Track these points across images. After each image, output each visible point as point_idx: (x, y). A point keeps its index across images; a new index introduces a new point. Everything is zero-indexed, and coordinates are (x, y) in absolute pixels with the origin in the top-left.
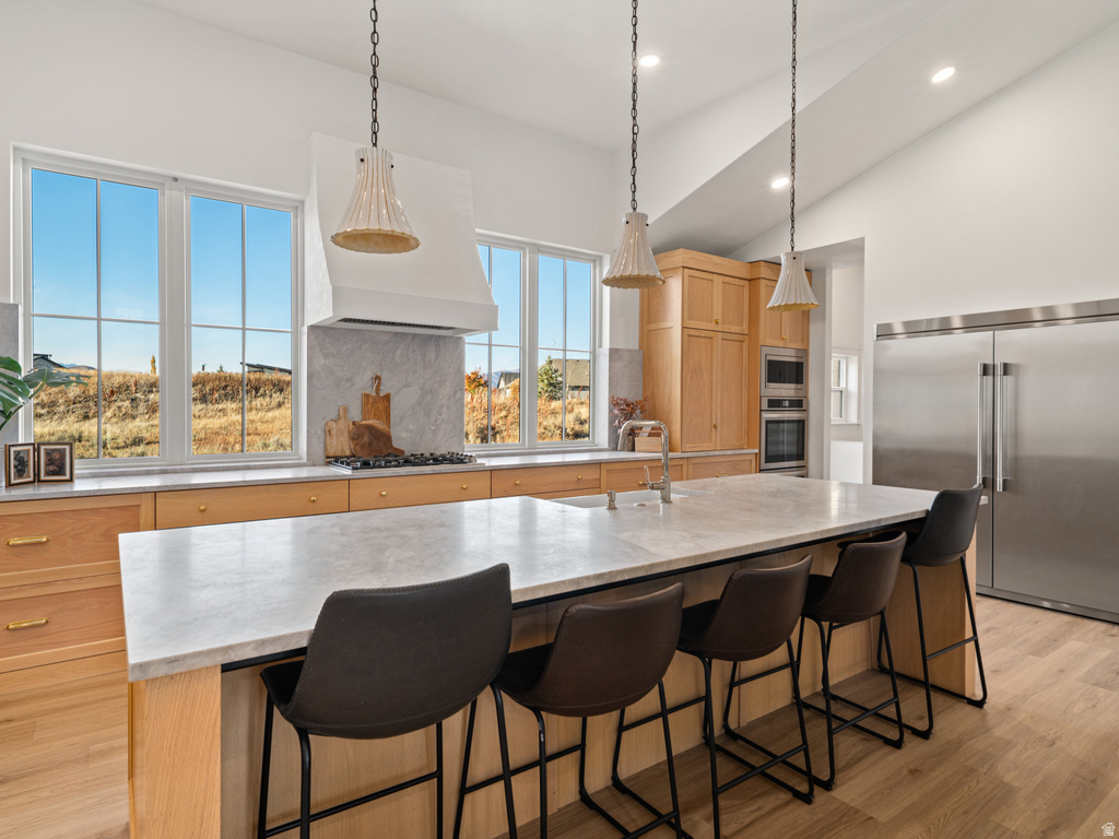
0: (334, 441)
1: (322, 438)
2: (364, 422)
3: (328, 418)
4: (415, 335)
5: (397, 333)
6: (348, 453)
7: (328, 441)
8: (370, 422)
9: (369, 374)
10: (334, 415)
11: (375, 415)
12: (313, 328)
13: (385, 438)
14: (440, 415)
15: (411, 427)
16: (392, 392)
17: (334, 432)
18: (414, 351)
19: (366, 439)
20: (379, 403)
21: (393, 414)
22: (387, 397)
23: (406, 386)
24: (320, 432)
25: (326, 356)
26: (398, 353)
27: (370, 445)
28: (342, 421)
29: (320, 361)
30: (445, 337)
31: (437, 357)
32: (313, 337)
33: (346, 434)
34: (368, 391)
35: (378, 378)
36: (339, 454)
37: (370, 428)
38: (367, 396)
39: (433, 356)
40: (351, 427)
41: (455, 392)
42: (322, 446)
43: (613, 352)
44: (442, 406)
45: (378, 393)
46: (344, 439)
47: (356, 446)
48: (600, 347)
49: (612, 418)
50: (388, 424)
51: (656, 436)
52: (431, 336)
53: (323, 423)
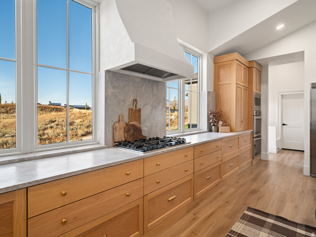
0: (118, 133)
1: (112, 132)
2: (131, 123)
3: (115, 121)
4: (149, 80)
5: (142, 79)
6: (124, 139)
7: (115, 133)
8: (134, 123)
9: (132, 98)
10: (117, 120)
11: (135, 119)
12: (107, 72)
13: (138, 130)
14: (158, 118)
15: (148, 125)
16: (141, 107)
17: (118, 129)
18: (149, 88)
19: (132, 132)
20: (136, 113)
21: (142, 118)
22: (140, 110)
23: (146, 105)
24: (111, 129)
25: (114, 88)
26: (143, 88)
27: (133, 134)
28: (121, 122)
29: (111, 90)
30: (160, 82)
31: (157, 91)
32: (107, 77)
33: (123, 130)
34: (131, 107)
35: (136, 100)
36: (120, 140)
37: (133, 126)
38: (132, 109)
39: (156, 90)
40: (125, 125)
42: (112, 136)
43: (208, 92)
44: (159, 114)
45: (136, 108)
46: (122, 132)
47: (127, 136)
48: (202, 91)
49: (209, 119)
50: (140, 123)
51: (226, 126)
52: (155, 81)
53: (112, 124)
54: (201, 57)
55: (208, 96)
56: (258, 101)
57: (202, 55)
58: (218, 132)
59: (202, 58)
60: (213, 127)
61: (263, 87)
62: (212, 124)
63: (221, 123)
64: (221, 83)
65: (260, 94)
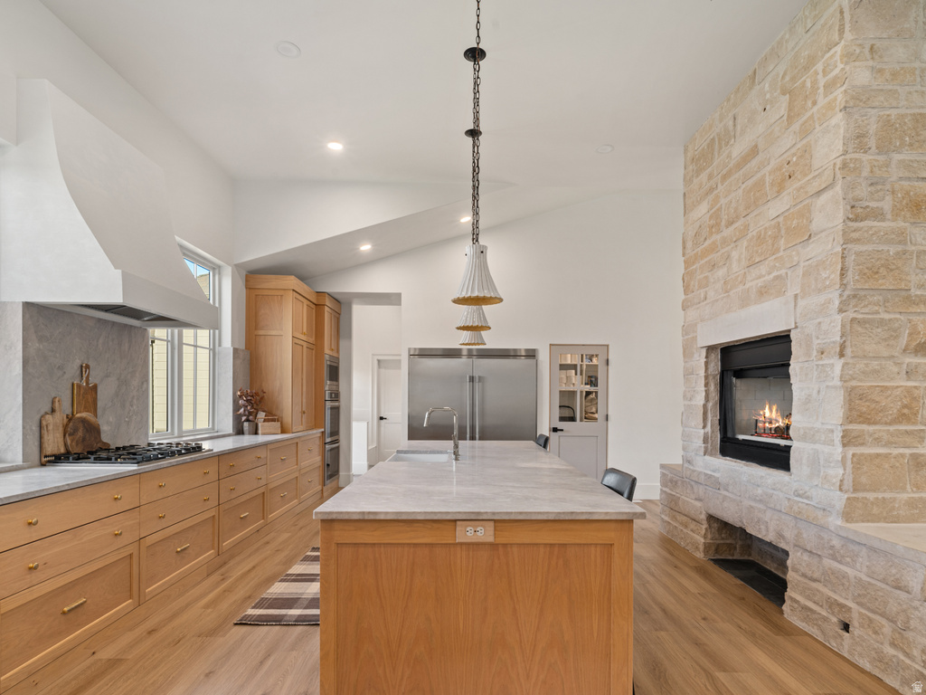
0: (51, 437)
1: (37, 434)
2: (78, 415)
3: (42, 412)
4: (114, 323)
6: (62, 450)
7: (45, 437)
8: (84, 415)
9: (78, 363)
10: (47, 408)
11: (85, 408)
12: (27, 306)
13: (93, 430)
14: (132, 406)
15: (111, 419)
16: (97, 382)
17: (50, 427)
18: (113, 340)
19: (80, 434)
20: (87, 395)
21: (99, 404)
22: (95, 387)
23: (107, 376)
24: (35, 428)
25: (40, 340)
26: (101, 341)
27: (84, 439)
28: (57, 414)
29: (35, 345)
30: (135, 327)
31: (130, 348)
32: (27, 316)
33: (61, 429)
35: (88, 367)
36: (56, 452)
37: (83, 421)
38: (78, 386)
39: (127, 346)
40: (66, 421)
41: (143, 383)
42: (37, 443)
43: (235, 351)
44: (133, 397)
45: (87, 383)
46: (59, 435)
47: (72, 441)
48: (220, 345)
49: (236, 407)
50: (96, 416)
51: (273, 420)
52: (126, 325)
53: (38, 417)
54: (217, 271)
55: (234, 359)
56: (334, 373)
57: (219, 267)
58: (256, 433)
59: (219, 274)
60: (246, 424)
61: (342, 343)
62: (244, 418)
63: (261, 415)
64: (261, 332)
65: (338, 358)
